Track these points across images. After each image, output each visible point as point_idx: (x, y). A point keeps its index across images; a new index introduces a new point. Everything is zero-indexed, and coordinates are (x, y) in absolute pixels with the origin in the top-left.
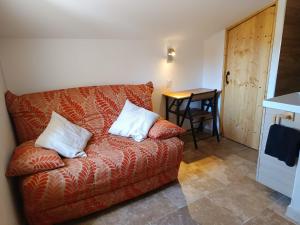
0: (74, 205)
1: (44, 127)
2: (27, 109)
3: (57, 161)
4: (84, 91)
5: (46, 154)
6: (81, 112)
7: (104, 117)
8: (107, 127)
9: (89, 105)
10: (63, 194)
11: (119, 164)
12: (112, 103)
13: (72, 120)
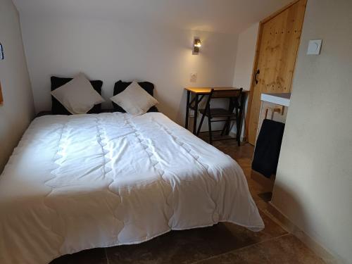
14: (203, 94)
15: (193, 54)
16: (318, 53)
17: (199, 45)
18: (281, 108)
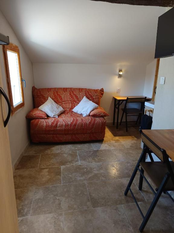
0: (48, 136)
1: (44, 103)
2: (39, 95)
3: (44, 116)
4: (65, 90)
5: (41, 113)
6: (61, 99)
7: (72, 103)
8: (72, 108)
9: (65, 96)
10: (44, 129)
11: (69, 123)
12: (77, 97)
13: (57, 102)
14: (123, 100)
15: (118, 78)
16: (163, 83)
17: (121, 73)
18: (152, 110)
